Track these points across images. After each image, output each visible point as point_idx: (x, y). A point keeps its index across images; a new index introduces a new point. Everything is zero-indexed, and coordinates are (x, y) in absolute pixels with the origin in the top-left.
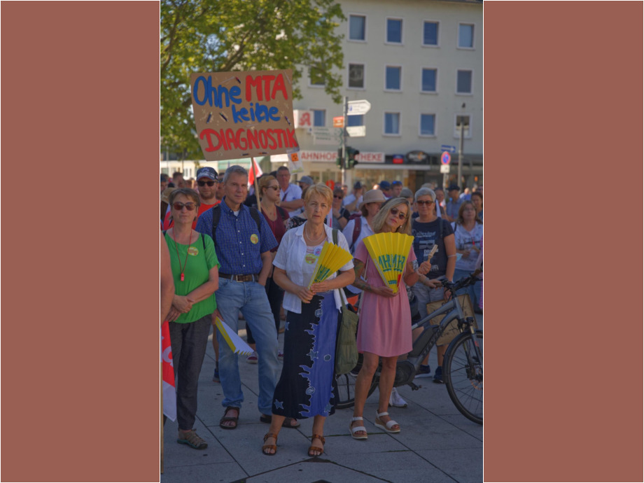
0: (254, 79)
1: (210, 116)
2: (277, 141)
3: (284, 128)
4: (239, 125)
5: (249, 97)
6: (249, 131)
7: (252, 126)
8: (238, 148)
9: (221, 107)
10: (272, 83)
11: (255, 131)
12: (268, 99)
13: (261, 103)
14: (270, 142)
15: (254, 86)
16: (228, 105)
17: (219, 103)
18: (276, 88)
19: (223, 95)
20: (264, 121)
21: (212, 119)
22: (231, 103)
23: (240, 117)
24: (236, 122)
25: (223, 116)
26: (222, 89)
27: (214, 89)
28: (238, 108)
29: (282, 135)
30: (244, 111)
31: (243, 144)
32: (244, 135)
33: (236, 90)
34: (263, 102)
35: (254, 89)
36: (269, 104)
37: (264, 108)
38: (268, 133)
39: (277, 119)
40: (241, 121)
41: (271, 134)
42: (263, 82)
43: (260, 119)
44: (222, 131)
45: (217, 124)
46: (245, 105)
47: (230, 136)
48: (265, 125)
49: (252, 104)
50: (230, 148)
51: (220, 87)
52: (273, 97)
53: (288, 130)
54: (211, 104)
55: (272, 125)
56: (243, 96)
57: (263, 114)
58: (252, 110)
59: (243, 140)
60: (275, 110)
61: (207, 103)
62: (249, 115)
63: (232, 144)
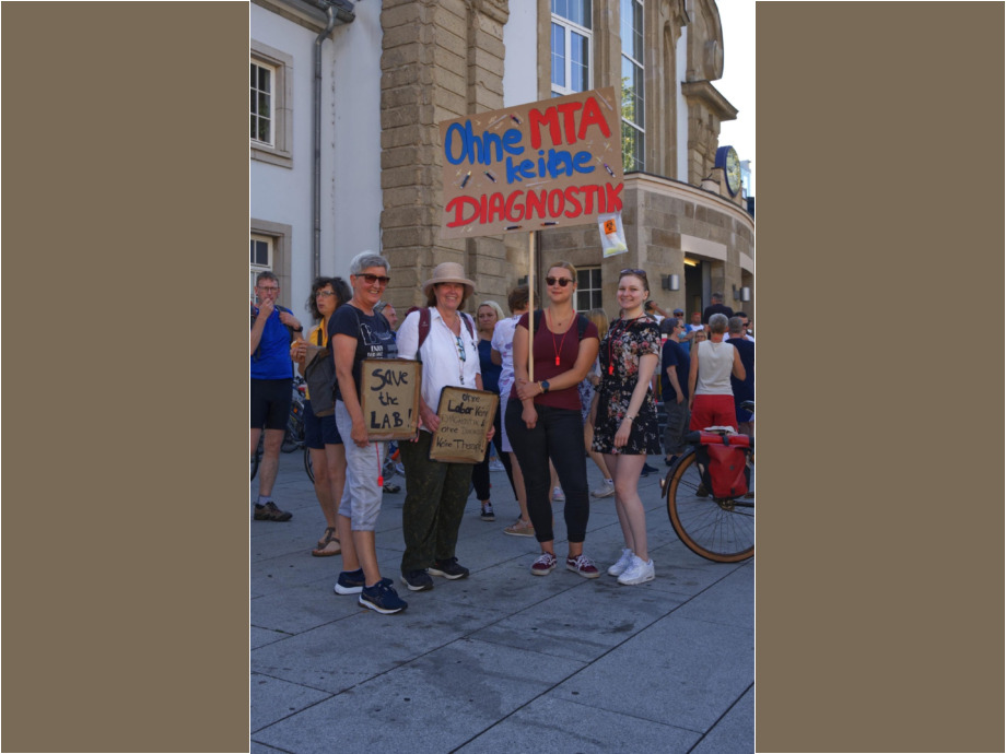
0: (543, 113)
1: (468, 177)
2: (583, 205)
3: (602, 183)
4: (516, 186)
5: (536, 142)
6: (531, 194)
7: (537, 184)
8: (505, 220)
9: (488, 163)
10: (578, 115)
11: (544, 192)
12: (571, 140)
13: (558, 149)
14: (569, 207)
15: (545, 124)
16: (499, 158)
17: (485, 158)
18: (586, 122)
19: (493, 146)
20: (563, 176)
21: (470, 182)
22: (506, 154)
23: (518, 174)
24: (510, 180)
25: (488, 175)
26: (489, 137)
27: (477, 139)
28: (517, 160)
29: (595, 194)
30: (528, 164)
31: (515, 213)
32: (521, 200)
33: (514, 135)
34: (564, 146)
35: (545, 130)
36: (574, 150)
37: (565, 155)
38: (566, 195)
39: (590, 170)
40: (520, 180)
41: (573, 194)
42: (561, 116)
43: (555, 174)
44: (484, 197)
45: (478, 189)
46: (531, 154)
47: (497, 203)
48: (563, 182)
49: (542, 153)
50: (491, 221)
51: (486, 133)
52: (582, 135)
53: (609, 185)
54: (472, 161)
55: (579, 179)
56: (526, 141)
57: (561, 166)
58: (541, 161)
59: (519, 207)
60: (585, 156)
61: (467, 159)
62: (535, 169)
63: (496, 215)
